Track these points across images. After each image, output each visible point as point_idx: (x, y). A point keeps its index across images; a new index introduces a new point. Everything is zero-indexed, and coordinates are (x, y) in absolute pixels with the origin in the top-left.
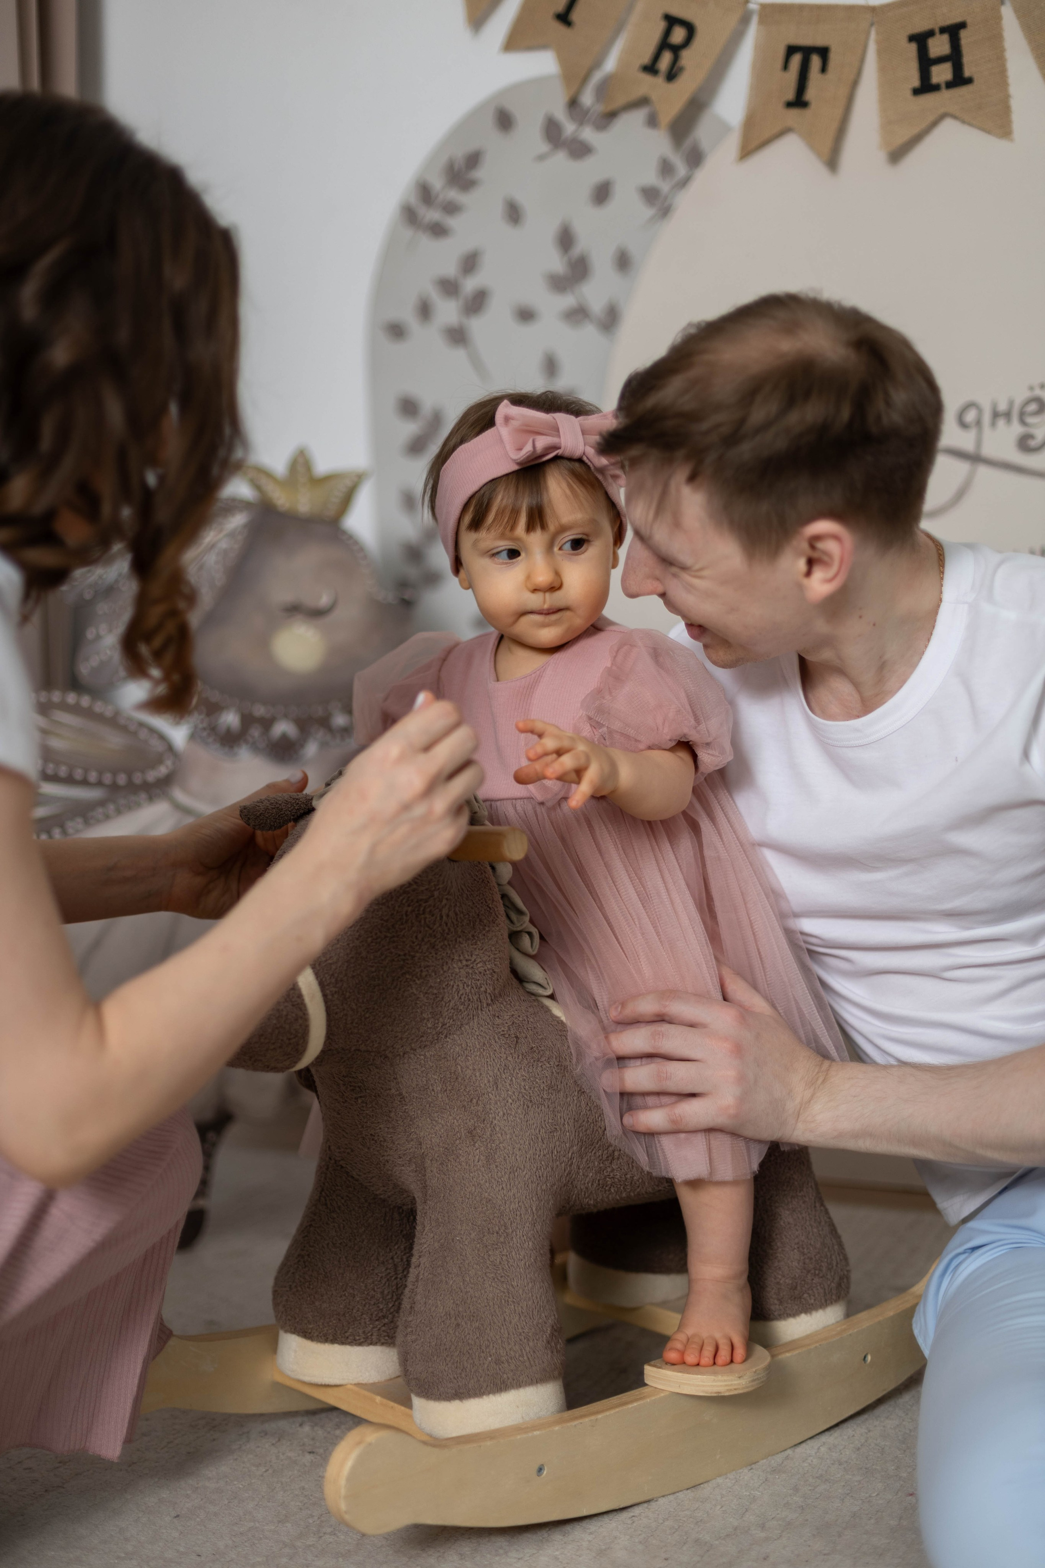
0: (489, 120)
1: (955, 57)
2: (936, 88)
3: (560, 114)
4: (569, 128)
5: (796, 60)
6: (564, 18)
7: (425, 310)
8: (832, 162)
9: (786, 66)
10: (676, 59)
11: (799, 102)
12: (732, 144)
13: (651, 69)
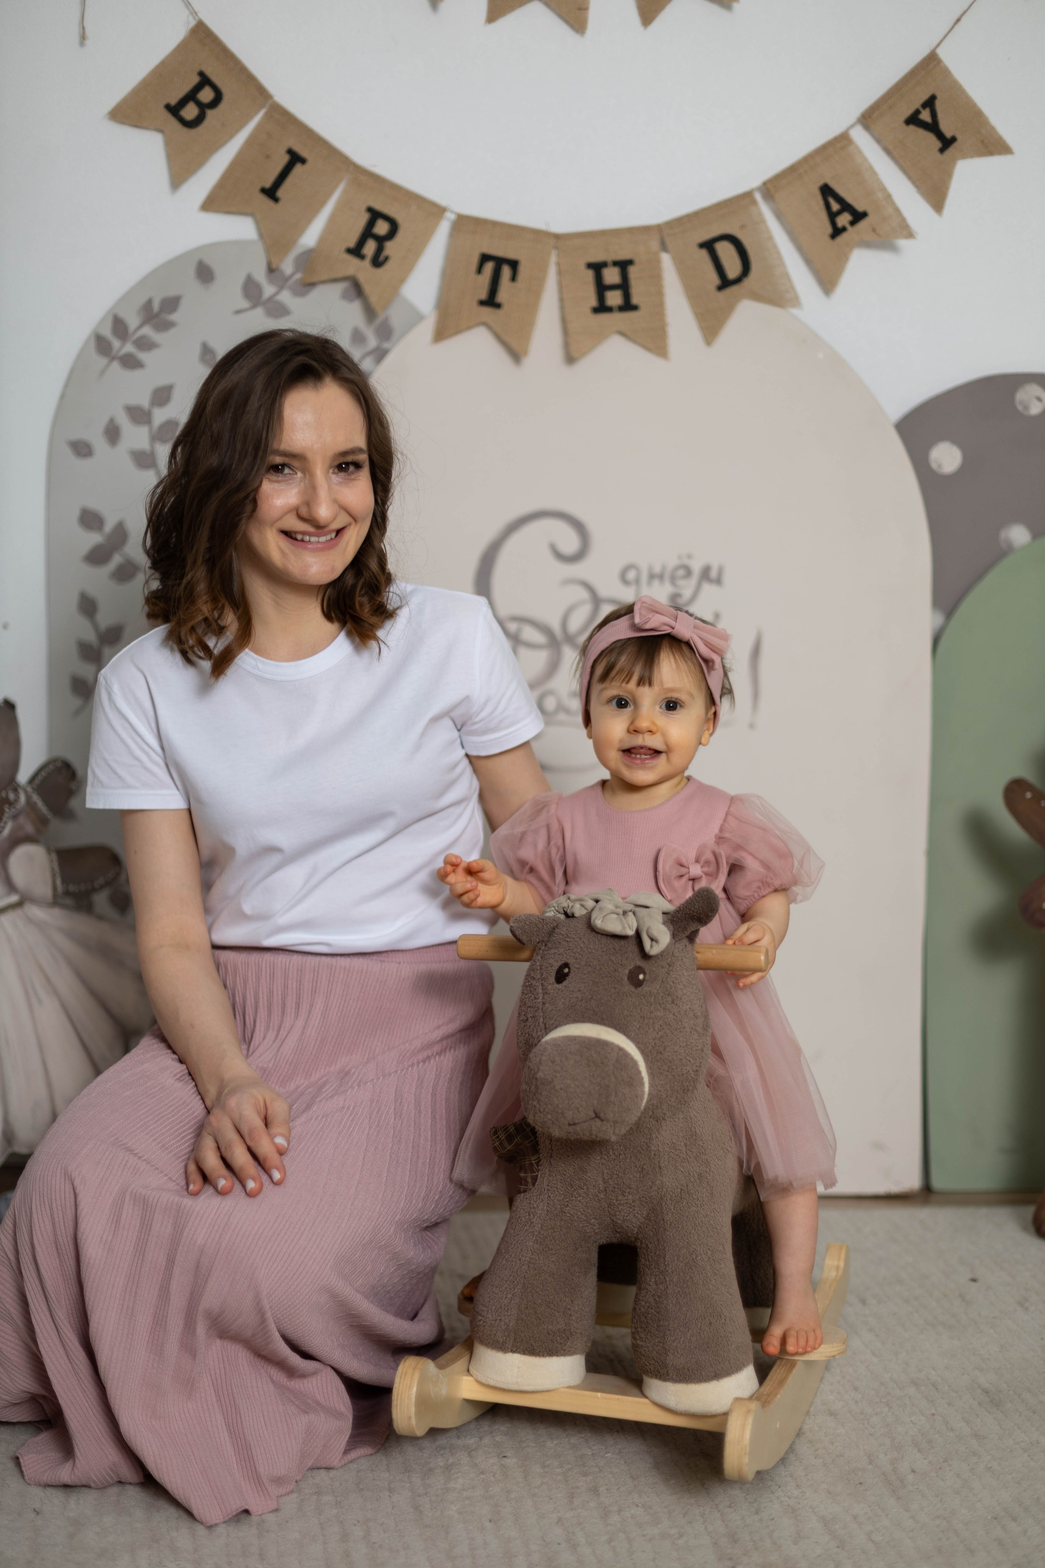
0: (191, 270)
1: (624, 286)
2: (609, 310)
3: (260, 276)
4: (269, 290)
5: (489, 267)
6: (271, 193)
7: (113, 433)
8: (516, 355)
9: (479, 270)
10: (380, 250)
11: (491, 301)
12: (427, 327)
13: (356, 251)
